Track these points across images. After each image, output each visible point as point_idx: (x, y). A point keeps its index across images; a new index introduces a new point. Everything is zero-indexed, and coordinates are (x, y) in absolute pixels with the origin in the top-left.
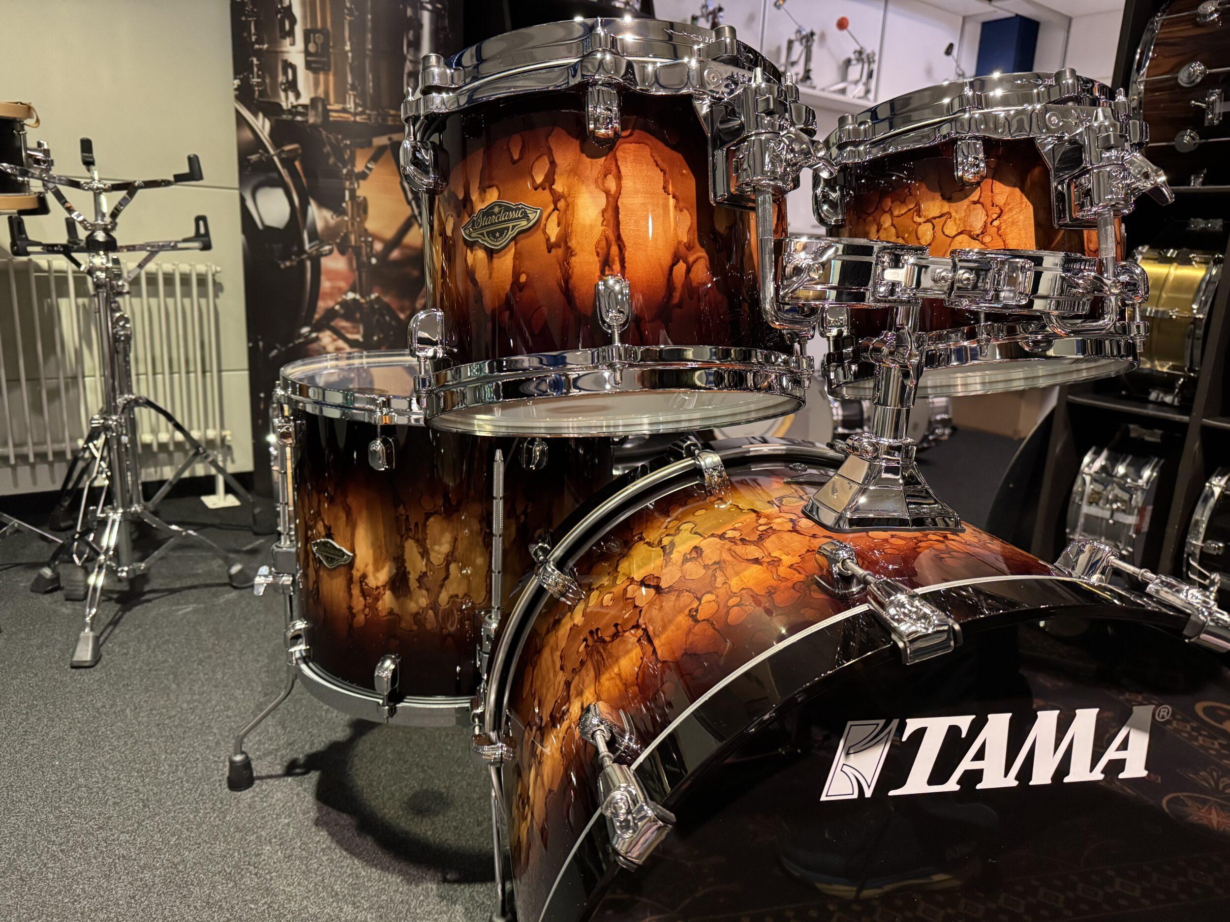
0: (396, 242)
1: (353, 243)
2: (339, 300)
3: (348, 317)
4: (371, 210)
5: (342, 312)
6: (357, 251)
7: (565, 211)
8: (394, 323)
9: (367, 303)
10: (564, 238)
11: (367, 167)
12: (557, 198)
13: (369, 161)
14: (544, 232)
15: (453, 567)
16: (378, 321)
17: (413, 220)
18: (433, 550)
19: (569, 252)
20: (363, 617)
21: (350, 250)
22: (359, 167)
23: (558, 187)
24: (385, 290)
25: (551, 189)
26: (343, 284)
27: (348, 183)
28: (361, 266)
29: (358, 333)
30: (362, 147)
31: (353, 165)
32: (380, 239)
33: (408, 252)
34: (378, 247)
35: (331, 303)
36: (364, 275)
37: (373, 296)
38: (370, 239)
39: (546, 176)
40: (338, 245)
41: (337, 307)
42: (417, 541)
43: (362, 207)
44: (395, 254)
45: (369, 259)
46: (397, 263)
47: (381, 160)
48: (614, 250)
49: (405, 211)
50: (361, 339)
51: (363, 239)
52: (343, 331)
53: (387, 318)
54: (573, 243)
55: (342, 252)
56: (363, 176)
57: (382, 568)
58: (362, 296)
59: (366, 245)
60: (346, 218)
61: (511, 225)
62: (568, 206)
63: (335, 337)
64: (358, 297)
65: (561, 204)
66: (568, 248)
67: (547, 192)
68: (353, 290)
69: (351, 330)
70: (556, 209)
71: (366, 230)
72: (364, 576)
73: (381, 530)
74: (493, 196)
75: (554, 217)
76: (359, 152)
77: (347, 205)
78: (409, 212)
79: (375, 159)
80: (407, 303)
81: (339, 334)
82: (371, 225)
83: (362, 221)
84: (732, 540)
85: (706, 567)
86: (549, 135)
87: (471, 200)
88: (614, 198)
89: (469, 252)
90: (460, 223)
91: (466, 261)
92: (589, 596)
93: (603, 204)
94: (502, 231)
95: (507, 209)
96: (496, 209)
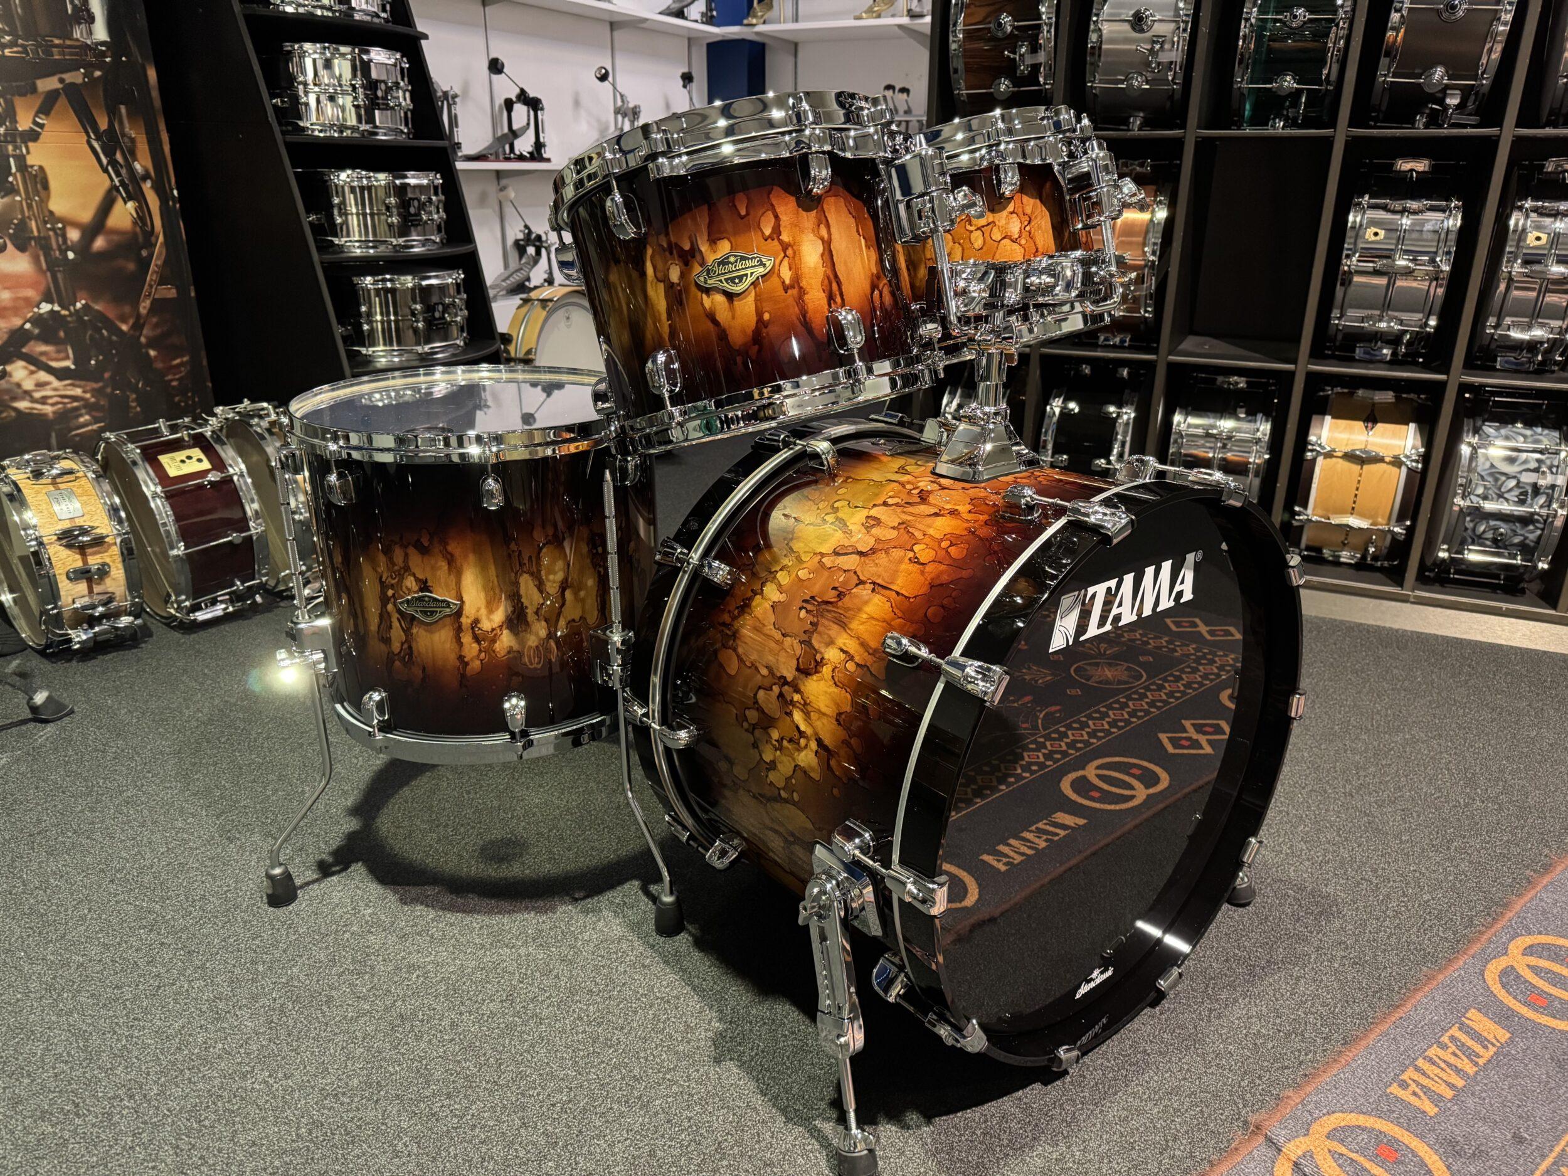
0: (98, 225)
1: (36, 233)
2: (30, 315)
3: (45, 339)
4: (53, 184)
5: (36, 331)
6: (44, 244)
7: (794, 257)
8: (114, 338)
9: (71, 315)
10: (796, 281)
11: (35, 123)
12: (785, 247)
13: (36, 115)
14: (779, 276)
15: (568, 594)
16: (91, 337)
17: (115, 193)
18: (548, 580)
19: (802, 292)
20: (478, 663)
21: (33, 243)
22: (24, 123)
23: (785, 237)
24: (95, 295)
25: (779, 240)
26: (30, 293)
27: (10, 148)
28: (52, 265)
29: (67, 358)
30: (23, 94)
31: (14, 121)
32: (75, 225)
33: (115, 238)
34: (74, 235)
35: (17, 322)
36: (59, 276)
37: (78, 305)
38: (60, 225)
39: (773, 229)
40: (11, 237)
41: (28, 326)
42: (532, 574)
43: (40, 182)
44: (99, 243)
45: (64, 253)
46: (102, 255)
47: (53, 112)
48: (835, 286)
49: (102, 183)
50: (73, 367)
51: (49, 226)
52: (44, 359)
53: (105, 332)
54: (804, 284)
55: (22, 248)
56: (33, 136)
57: (497, 609)
58: (63, 307)
59: (56, 233)
60: (18, 198)
61: (749, 272)
62: (795, 253)
63: (33, 368)
64: (57, 308)
65: (789, 252)
66: (801, 288)
67: (776, 242)
68: (48, 299)
69: (54, 355)
70: (786, 256)
71: (51, 213)
72: (476, 621)
73: (492, 571)
74: (724, 247)
75: (786, 263)
76: (19, 103)
77: (15, 178)
78: (107, 183)
79: (46, 108)
80: (127, 309)
81: (37, 363)
82: (58, 205)
83: (44, 201)
84: (897, 505)
85: (893, 528)
86: (769, 193)
87: (701, 252)
88: (827, 244)
89: (704, 296)
90: (690, 271)
91: (702, 304)
92: (775, 577)
93: (821, 249)
94: (741, 278)
95: (743, 258)
96: (732, 259)
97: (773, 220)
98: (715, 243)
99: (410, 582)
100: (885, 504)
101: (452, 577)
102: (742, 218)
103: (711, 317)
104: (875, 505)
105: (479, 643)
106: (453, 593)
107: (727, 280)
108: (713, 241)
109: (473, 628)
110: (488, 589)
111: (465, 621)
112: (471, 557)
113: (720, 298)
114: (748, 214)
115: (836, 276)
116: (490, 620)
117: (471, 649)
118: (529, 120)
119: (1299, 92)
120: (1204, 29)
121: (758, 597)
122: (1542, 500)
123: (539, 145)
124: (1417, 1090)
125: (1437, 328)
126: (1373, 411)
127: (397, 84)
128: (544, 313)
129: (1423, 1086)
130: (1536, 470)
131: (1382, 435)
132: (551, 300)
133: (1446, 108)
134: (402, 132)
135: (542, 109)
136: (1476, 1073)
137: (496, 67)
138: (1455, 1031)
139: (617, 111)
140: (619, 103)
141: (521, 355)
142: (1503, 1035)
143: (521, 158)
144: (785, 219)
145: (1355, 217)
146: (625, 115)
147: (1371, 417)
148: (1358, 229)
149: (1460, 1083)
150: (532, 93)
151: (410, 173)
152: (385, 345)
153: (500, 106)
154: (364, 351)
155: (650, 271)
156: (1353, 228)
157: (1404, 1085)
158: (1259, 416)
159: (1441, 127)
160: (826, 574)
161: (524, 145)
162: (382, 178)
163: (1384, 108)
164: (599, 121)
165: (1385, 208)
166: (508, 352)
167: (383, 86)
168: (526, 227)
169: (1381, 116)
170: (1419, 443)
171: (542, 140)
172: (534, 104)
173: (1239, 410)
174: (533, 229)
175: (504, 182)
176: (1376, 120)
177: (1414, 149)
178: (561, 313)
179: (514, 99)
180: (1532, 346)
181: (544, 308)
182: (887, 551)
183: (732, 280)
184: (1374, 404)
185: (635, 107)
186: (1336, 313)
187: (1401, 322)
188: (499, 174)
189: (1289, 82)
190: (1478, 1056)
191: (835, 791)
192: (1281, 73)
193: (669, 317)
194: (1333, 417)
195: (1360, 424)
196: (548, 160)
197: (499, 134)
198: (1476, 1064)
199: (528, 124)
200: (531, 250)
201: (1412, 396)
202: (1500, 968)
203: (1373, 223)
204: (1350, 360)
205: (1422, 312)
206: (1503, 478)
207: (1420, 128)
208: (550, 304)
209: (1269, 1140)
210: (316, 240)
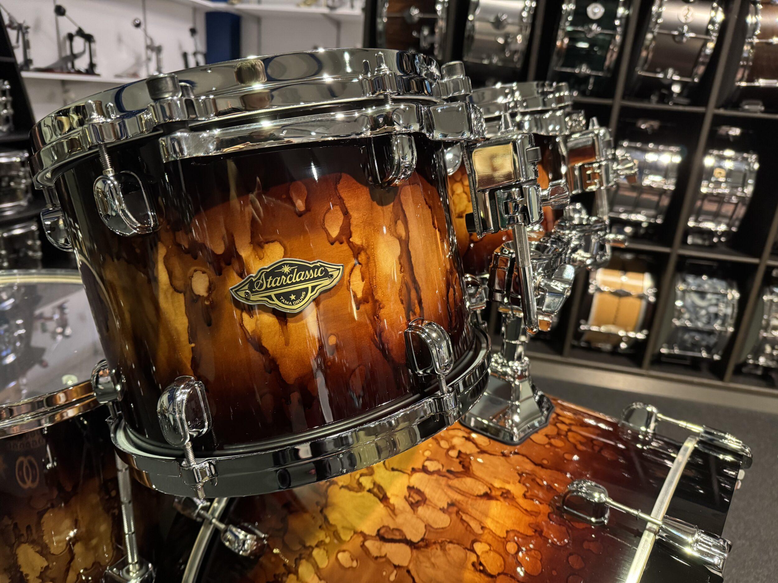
7: (367, 264)
10: (371, 292)
12: (357, 251)
14: (349, 289)
15: (78, 551)
18: (52, 542)
19: (377, 305)
23: (356, 239)
25: (349, 242)
39: (342, 229)
42: (33, 542)
48: (413, 294)
54: (379, 296)
61: (309, 285)
62: (368, 258)
65: (362, 257)
66: (376, 301)
67: (345, 246)
70: (358, 263)
74: (275, 253)
75: (357, 272)
84: (438, 472)
85: (443, 510)
86: (337, 181)
87: (239, 257)
88: (405, 244)
89: (245, 316)
90: (224, 282)
91: (242, 326)
93: (397, 250)
94: (298, 293)
95: (302, 268)
97: (341, 217)
98: (262, 247)
100: (424, 470)
102: (300, 214)
103: (256, 342)
104: (413, 470)
107: (278, 296)
108: (258, 244)
113: (268, 319)
114: (308, 209)
115: (414, 281)
118: (85, 48)
121: (292, 577)
122: (719, 322)
123: (92, 66)
126: (624, 264)
130: (717, 305)
133: (672, 93)
135: (94, 42)
137: (60, 11)
139: (148, 48)
140: (149, 42)
143: (79, 72)
144: (355, 216)
146: (153, 50)
147: (624, 268)
150: (87, 31)
153: (64, 37)
155: (163, 276)
159: (668, 104)
160: (372, 565)
161: (82, 64)
163: (637, 90)
164: (135, 51)
170: (653, 285)
171: (94, 62)
172: (89, 38)
175: (68, 87)
177: (650, 115)
179: (74, 34)
183: (286, 296)
184: (624, 261)
185: (160, 46)
188: (64, 82)
189: (584, 69)
192: (580, 64)
193: (192, 337)
194: (605, 269)
195: (617, 273)
196: (99, 75)
197: (64, 55)
199: (85, 51)
205: (656, 211)
206: (699, 309)
207: (653, 104)
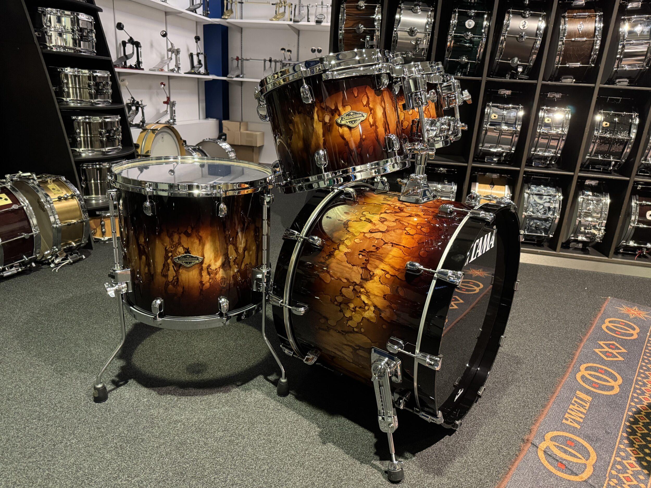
7: (374, 114)
10: (375, 122)
12: (371, 109)
14: (369, 121)
15: (246, 253)
18: (239, 247)
19: (377, 127)
20: (209, 284)
23: (371, 106)
39: (367, 102)
42: (233, 245)
48: (387, 125)
54: (377, 124)
57: (218, 260)
61: (358, 119)
62: (374, 112)
65: (372, 112)
66: (376, 126)
67: (368, 108)
70: (371, 113)
72: (209, 266)
73: (218, 243)
74: (348, 109)
75: (371, 116)
84: (391, 213)
85: (393, 221)
86: (366, 88)
87: (339, 110)
88: (384, 109)
89: (340, 128)
90: (334, 118)
91: (339, 131)
92: (344, 243)
93: (382, 111)
94: (355, 121)
95: (356, 113)
96: (352, 114)
97: (367, 98)
99: (181, 250)
100: (385, 212)
101: (200, 247)
102: (356, 97)
103: (342, 137)
104: (381, 213)
105: (210, 275)
106: (200, 254)
107: (349, 122)
108: (344, 106)
109: (207, 269)
110: (216, 252)
111: (204, 266)
112: (209, 238)
113: (346, 129)
114: (358, 96)
115: (387, 122)
116: (215, 265)
117: (206, 278)
118: (133, 51)
119: (468, 63)
120: (436, 37)
121: (337, 251)
122: (551, 213)
123: (139, 63)
124: (571, 420)
125: (515, 151)
126: (492, 181)
127: (92, 30)
128: (154, 135)
129: (573, 419)
130: (549, 202)
131: (497, 190)
132: (157, 130)
133: (518, 72)
134: (94, 52)
135: (141, 47)
136: (587, 412)
137: (120, 26)
138: (575, 399)
139: (169, 50)
140: (170, 47)
141: (144, 153)
142: (590, 399)
143: (131, 67)
144: (371, 99)
145: (488, 110)
146: (173, 52)
147: (492, 183)
148: (489, 115)
149: (583, 416)
150: (136, 40)
151: (98, 71)
152: (85, 147)
153: (120, 44)
154: (77, 150)
155: (316, 117)
156: (487, 114)
157: (567, 419)
158: (453, 183)
159: (516, 79)
160: (368, 240)
162: (86, 72)
163: (496, 71)
164: (161, 53)
165: (497, 107)
166: (137, 152)
167: (86, 31)
168: (132, 98)
169: (495, 74)
170: (509, 193)
171: (140, 60)
172: (137, 44)
173: (445, 181)
174: (135, 99)
176: (493, 75)
177: (506, 86)
178: (160, 136)
179: (127, 41)
180: (546, 158)
181: (153, 133)
182: (394, 230)
183: (351, 122)
184: (492, 179)
185: (178, 49)
186: (481, 145)
187: (503, 149)
189: (465, 59)
190: (585, 406)
191: (384, 326)
192: (462, 55)
193: (324, 135)
194: (480, 183)
195: (488, 186)
196: (143, 69)
197: (120, 57)
198: (586, 409)
199: (133, 53)
200: (134, 108)
201: (505, 175)
202: (580, 376)
203: (494, 112)
204: (483, 162)
205: (510, 145)
206: (539, 205)
207: (508, 79)
208: (157, 131)
209: (532, 444)
210: (57, 99)
